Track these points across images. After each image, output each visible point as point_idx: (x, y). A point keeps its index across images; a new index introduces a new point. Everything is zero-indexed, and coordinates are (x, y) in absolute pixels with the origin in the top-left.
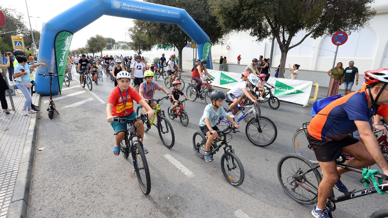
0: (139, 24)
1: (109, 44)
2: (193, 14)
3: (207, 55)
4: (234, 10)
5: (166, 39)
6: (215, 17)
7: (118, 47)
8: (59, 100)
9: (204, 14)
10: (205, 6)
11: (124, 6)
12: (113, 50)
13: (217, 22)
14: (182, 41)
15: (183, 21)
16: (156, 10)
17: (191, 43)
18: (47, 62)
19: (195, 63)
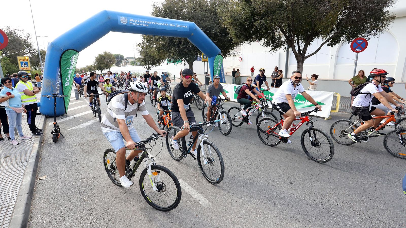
0: (147, 39)
1: (118, 60)
2: (203, 27)
3: (219, 68)
4: (245, 21)
5: (175, 53)
6: (226, 29)
7: (127, 63)
8: (64, 121)
9: (214, 27)
10: (215, 18)
11: (130, 22)
12: (121, 66)
13: (228, 34)
14: (192, 55)
15: (192, 34)
16: (164, 25)
17: (201, 56)
18: (52, 82)
19: (207, 77)
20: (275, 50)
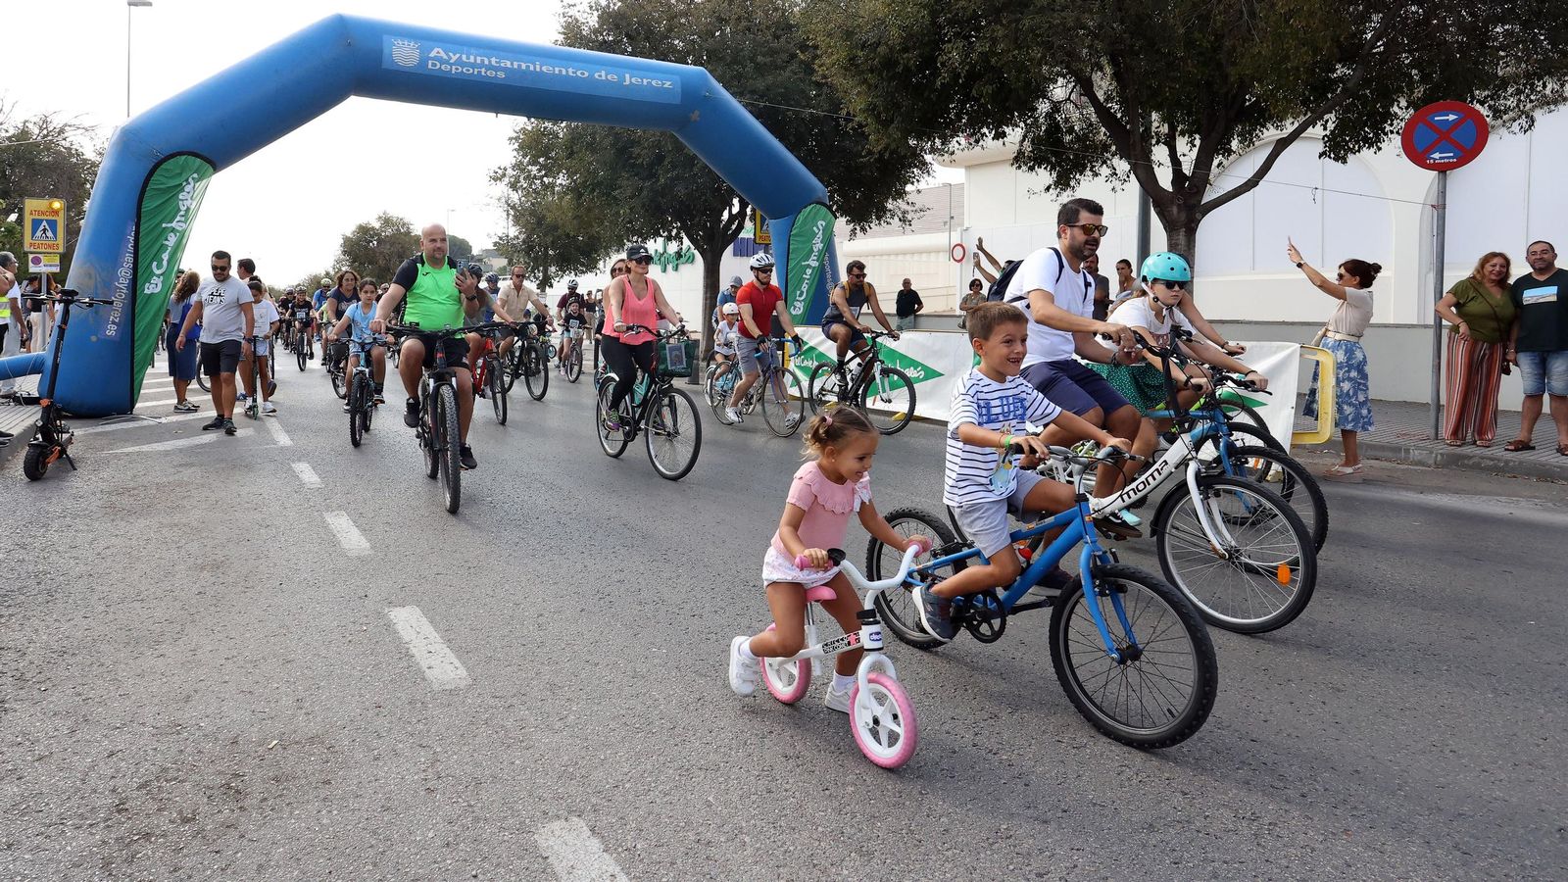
11: (433, 59)
15: (695, 116)
16: (570, 73)
20: (1069, 185)
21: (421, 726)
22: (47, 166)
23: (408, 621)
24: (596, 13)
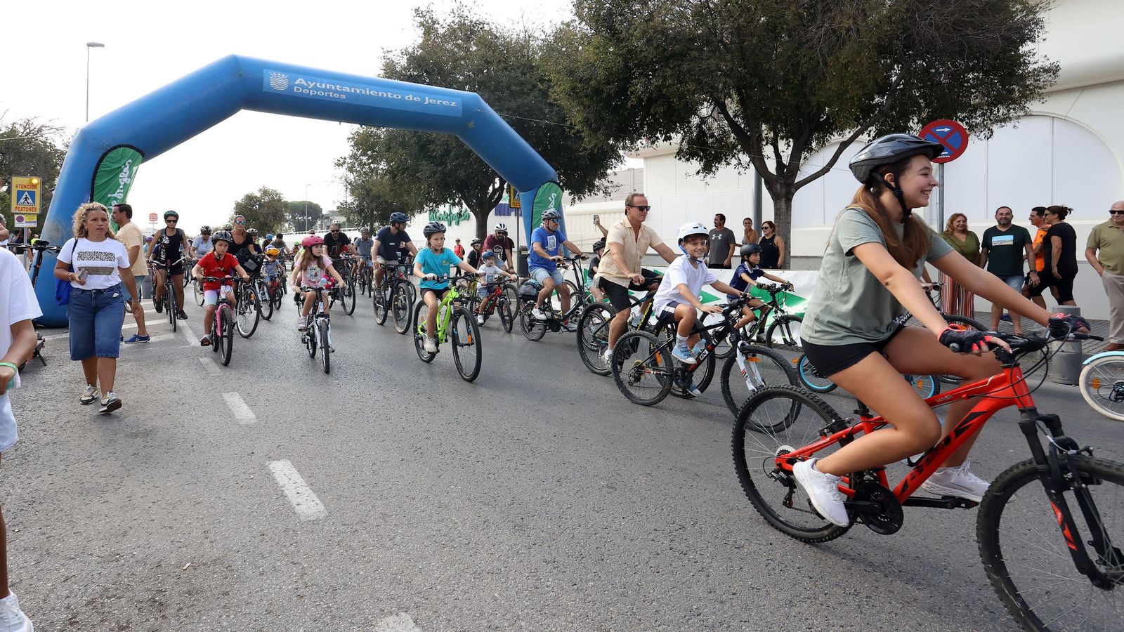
2: (508, 109)
4: (608, 83)
11: (298, 85)
15: (471, 125)
16: (390, 97)
18: (65, 230)
20: (711, 170)
21: (293, 549)
22: (29, 154)
23: (283, 471)
24: (405, 57)
